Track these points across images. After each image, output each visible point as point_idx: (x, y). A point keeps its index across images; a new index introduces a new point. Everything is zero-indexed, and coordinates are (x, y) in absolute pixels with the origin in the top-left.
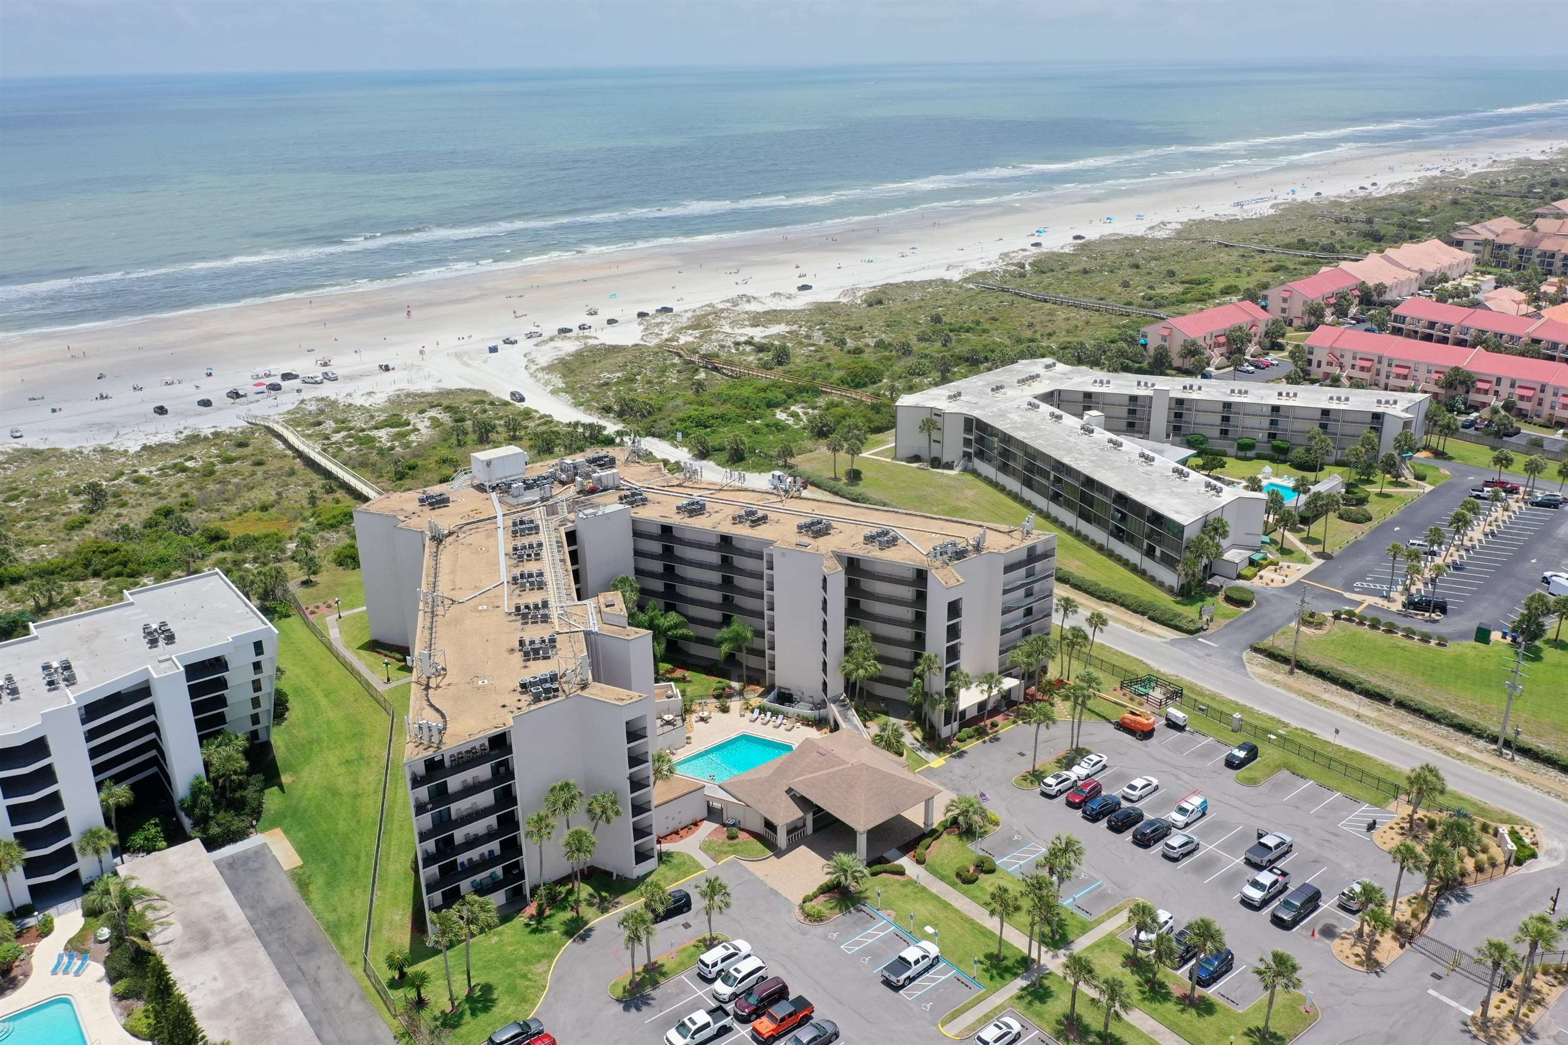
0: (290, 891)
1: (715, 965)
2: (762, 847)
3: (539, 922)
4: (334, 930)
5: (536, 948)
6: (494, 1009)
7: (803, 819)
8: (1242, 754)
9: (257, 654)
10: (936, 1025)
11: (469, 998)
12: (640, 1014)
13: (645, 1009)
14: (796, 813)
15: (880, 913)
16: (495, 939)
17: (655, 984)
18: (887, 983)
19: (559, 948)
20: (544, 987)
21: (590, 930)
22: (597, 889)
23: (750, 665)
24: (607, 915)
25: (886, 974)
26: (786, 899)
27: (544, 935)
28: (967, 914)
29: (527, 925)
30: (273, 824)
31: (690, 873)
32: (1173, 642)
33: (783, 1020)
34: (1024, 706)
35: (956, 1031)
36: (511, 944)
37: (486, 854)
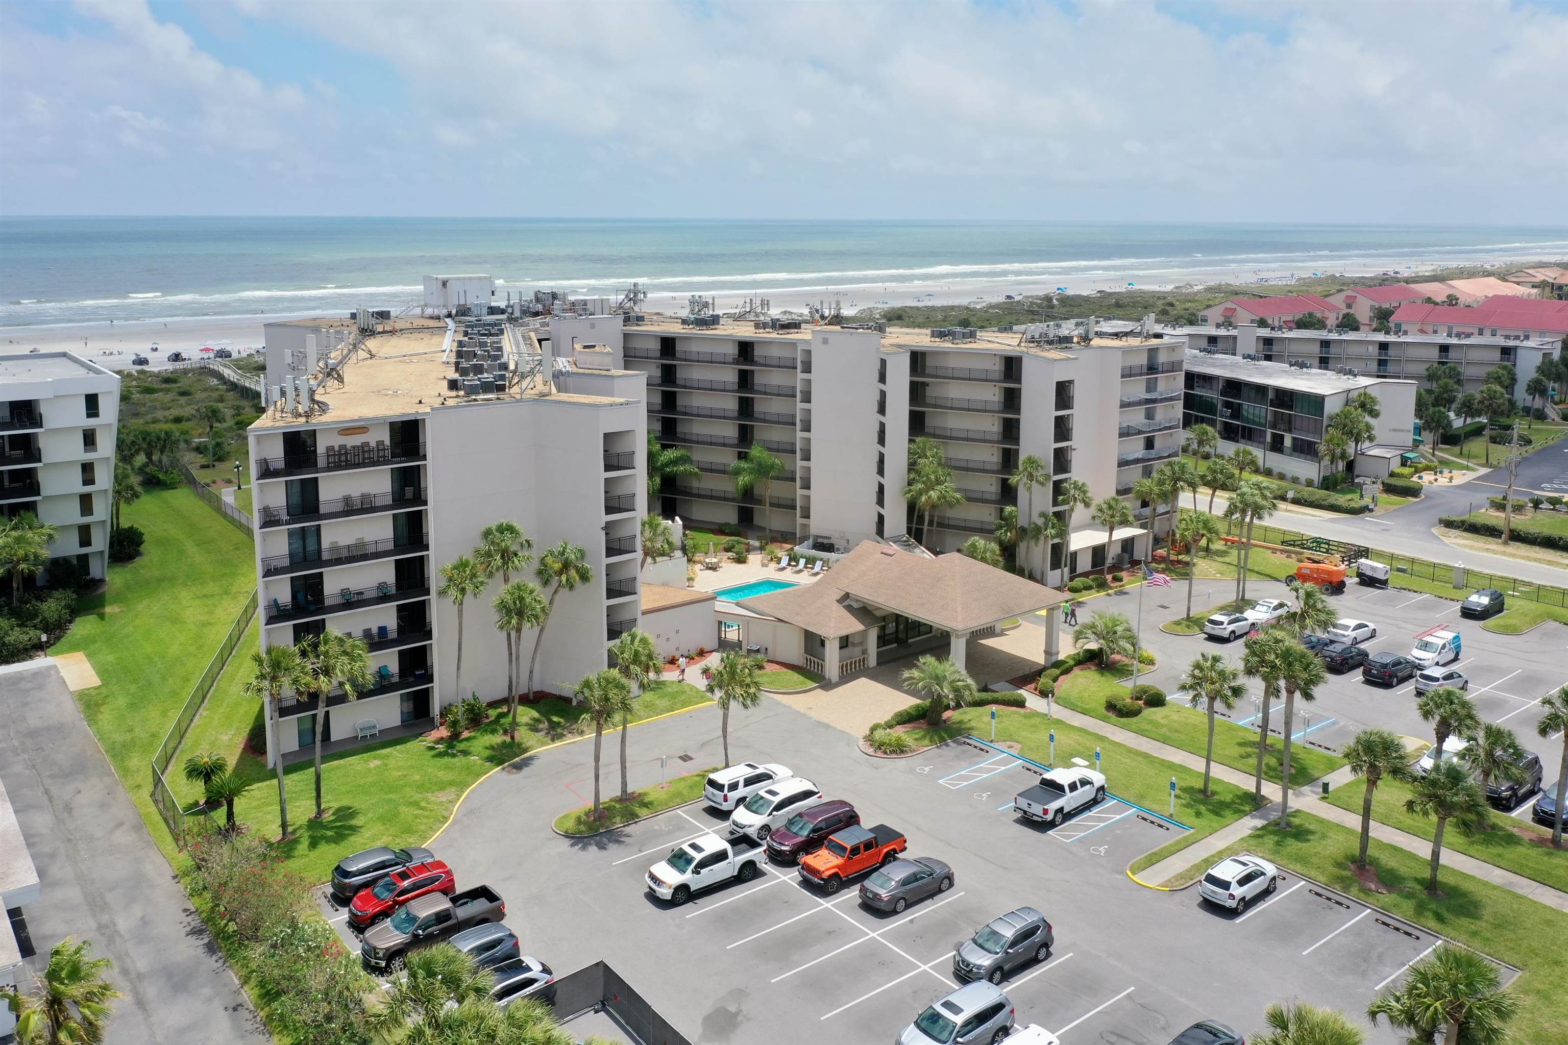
0: (70, 711)
1: (734, 787)
2: (801, 678)
3: (451, 746)
4: (119, 752)
5: (441, 774)
6: (352, 839)
7: (864, 633)
8: (1485, 600)
9: (89, 415)
10: (1123, 872)
11: (315, 824)
12: (604, 853)
13: (613, 848)
14: (853, 626)
15: (995, 745)
16: (377, 762)
17: (631, 817)
18: (1028, 821)
19: (478, 775)
20: (446, 819)
21: (531, 758)
22: (546, 714)
23: (773, 528)
24: (558, 744)
25: (1023, 803)
26: (843, 732)
27: (456, 760)
28: (1138, 748)
29: (431, 748)
30: (74, 647)
31: (690, 703)
32: (1332, 520)
33: (855, 850)
34: (1154, 564)
35: (1162, 880)
36: (399, 768)
37: (375, 630)
